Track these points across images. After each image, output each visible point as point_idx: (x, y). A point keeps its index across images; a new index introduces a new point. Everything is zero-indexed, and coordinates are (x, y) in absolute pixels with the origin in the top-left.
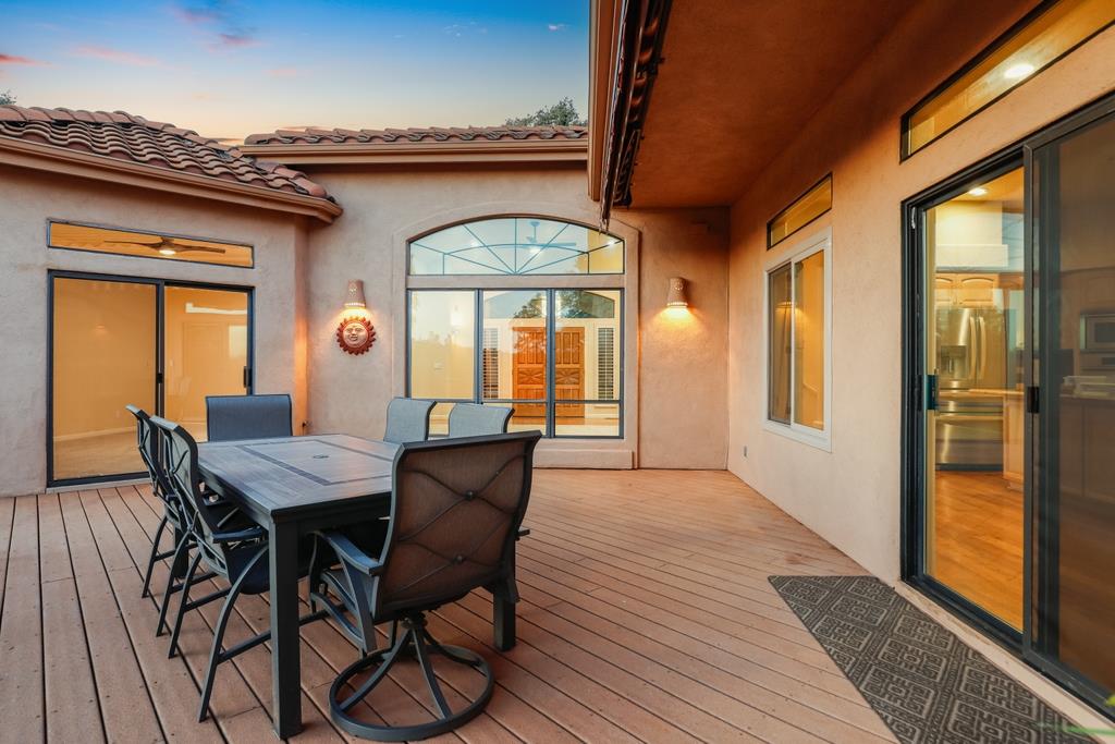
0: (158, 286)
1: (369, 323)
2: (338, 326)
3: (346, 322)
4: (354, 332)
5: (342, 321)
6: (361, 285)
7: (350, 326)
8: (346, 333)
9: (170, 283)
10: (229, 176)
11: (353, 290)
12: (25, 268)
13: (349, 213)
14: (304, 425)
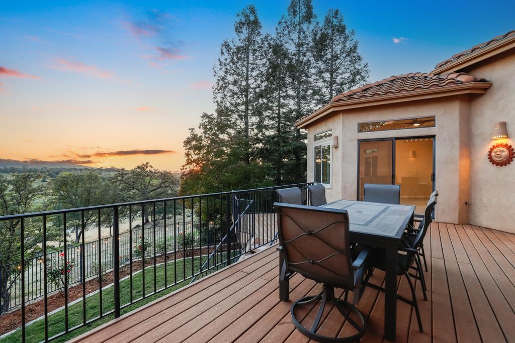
0: (393, 140)
1: (511, 147)
2: (489, 150)
3: (494, 147)
4: (498, 153)
5: (492, 147)
6: (504, 125)
7: (495, 150)
8: (493, 154)
9: (397, 139)
10: (451, 84)
11: (497, 128)
12: (352, 140)
13: (496, 84)
14: (466, 203)
